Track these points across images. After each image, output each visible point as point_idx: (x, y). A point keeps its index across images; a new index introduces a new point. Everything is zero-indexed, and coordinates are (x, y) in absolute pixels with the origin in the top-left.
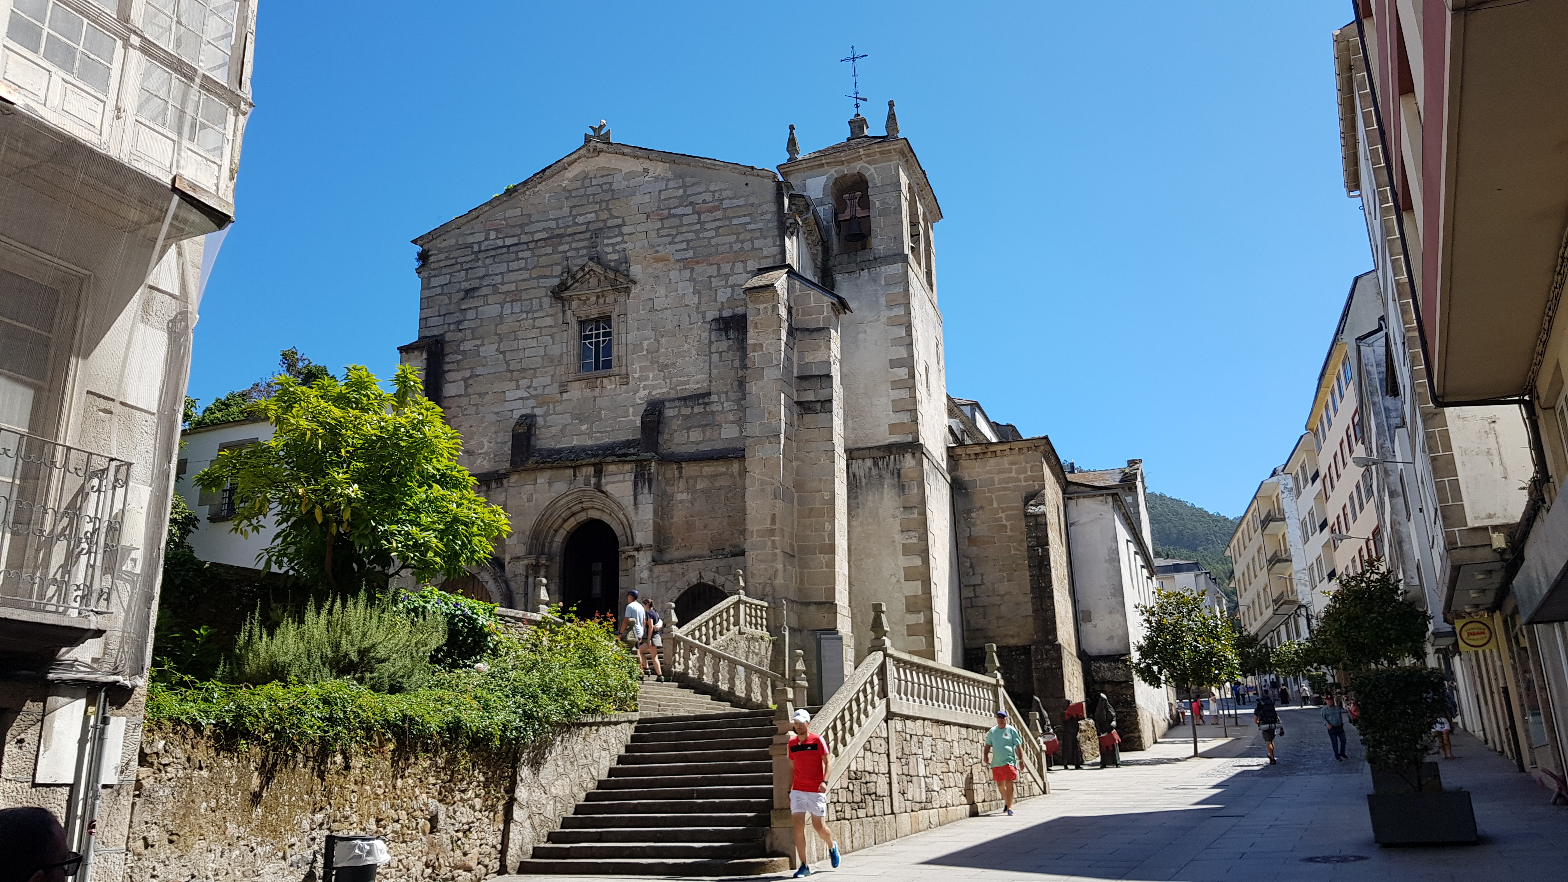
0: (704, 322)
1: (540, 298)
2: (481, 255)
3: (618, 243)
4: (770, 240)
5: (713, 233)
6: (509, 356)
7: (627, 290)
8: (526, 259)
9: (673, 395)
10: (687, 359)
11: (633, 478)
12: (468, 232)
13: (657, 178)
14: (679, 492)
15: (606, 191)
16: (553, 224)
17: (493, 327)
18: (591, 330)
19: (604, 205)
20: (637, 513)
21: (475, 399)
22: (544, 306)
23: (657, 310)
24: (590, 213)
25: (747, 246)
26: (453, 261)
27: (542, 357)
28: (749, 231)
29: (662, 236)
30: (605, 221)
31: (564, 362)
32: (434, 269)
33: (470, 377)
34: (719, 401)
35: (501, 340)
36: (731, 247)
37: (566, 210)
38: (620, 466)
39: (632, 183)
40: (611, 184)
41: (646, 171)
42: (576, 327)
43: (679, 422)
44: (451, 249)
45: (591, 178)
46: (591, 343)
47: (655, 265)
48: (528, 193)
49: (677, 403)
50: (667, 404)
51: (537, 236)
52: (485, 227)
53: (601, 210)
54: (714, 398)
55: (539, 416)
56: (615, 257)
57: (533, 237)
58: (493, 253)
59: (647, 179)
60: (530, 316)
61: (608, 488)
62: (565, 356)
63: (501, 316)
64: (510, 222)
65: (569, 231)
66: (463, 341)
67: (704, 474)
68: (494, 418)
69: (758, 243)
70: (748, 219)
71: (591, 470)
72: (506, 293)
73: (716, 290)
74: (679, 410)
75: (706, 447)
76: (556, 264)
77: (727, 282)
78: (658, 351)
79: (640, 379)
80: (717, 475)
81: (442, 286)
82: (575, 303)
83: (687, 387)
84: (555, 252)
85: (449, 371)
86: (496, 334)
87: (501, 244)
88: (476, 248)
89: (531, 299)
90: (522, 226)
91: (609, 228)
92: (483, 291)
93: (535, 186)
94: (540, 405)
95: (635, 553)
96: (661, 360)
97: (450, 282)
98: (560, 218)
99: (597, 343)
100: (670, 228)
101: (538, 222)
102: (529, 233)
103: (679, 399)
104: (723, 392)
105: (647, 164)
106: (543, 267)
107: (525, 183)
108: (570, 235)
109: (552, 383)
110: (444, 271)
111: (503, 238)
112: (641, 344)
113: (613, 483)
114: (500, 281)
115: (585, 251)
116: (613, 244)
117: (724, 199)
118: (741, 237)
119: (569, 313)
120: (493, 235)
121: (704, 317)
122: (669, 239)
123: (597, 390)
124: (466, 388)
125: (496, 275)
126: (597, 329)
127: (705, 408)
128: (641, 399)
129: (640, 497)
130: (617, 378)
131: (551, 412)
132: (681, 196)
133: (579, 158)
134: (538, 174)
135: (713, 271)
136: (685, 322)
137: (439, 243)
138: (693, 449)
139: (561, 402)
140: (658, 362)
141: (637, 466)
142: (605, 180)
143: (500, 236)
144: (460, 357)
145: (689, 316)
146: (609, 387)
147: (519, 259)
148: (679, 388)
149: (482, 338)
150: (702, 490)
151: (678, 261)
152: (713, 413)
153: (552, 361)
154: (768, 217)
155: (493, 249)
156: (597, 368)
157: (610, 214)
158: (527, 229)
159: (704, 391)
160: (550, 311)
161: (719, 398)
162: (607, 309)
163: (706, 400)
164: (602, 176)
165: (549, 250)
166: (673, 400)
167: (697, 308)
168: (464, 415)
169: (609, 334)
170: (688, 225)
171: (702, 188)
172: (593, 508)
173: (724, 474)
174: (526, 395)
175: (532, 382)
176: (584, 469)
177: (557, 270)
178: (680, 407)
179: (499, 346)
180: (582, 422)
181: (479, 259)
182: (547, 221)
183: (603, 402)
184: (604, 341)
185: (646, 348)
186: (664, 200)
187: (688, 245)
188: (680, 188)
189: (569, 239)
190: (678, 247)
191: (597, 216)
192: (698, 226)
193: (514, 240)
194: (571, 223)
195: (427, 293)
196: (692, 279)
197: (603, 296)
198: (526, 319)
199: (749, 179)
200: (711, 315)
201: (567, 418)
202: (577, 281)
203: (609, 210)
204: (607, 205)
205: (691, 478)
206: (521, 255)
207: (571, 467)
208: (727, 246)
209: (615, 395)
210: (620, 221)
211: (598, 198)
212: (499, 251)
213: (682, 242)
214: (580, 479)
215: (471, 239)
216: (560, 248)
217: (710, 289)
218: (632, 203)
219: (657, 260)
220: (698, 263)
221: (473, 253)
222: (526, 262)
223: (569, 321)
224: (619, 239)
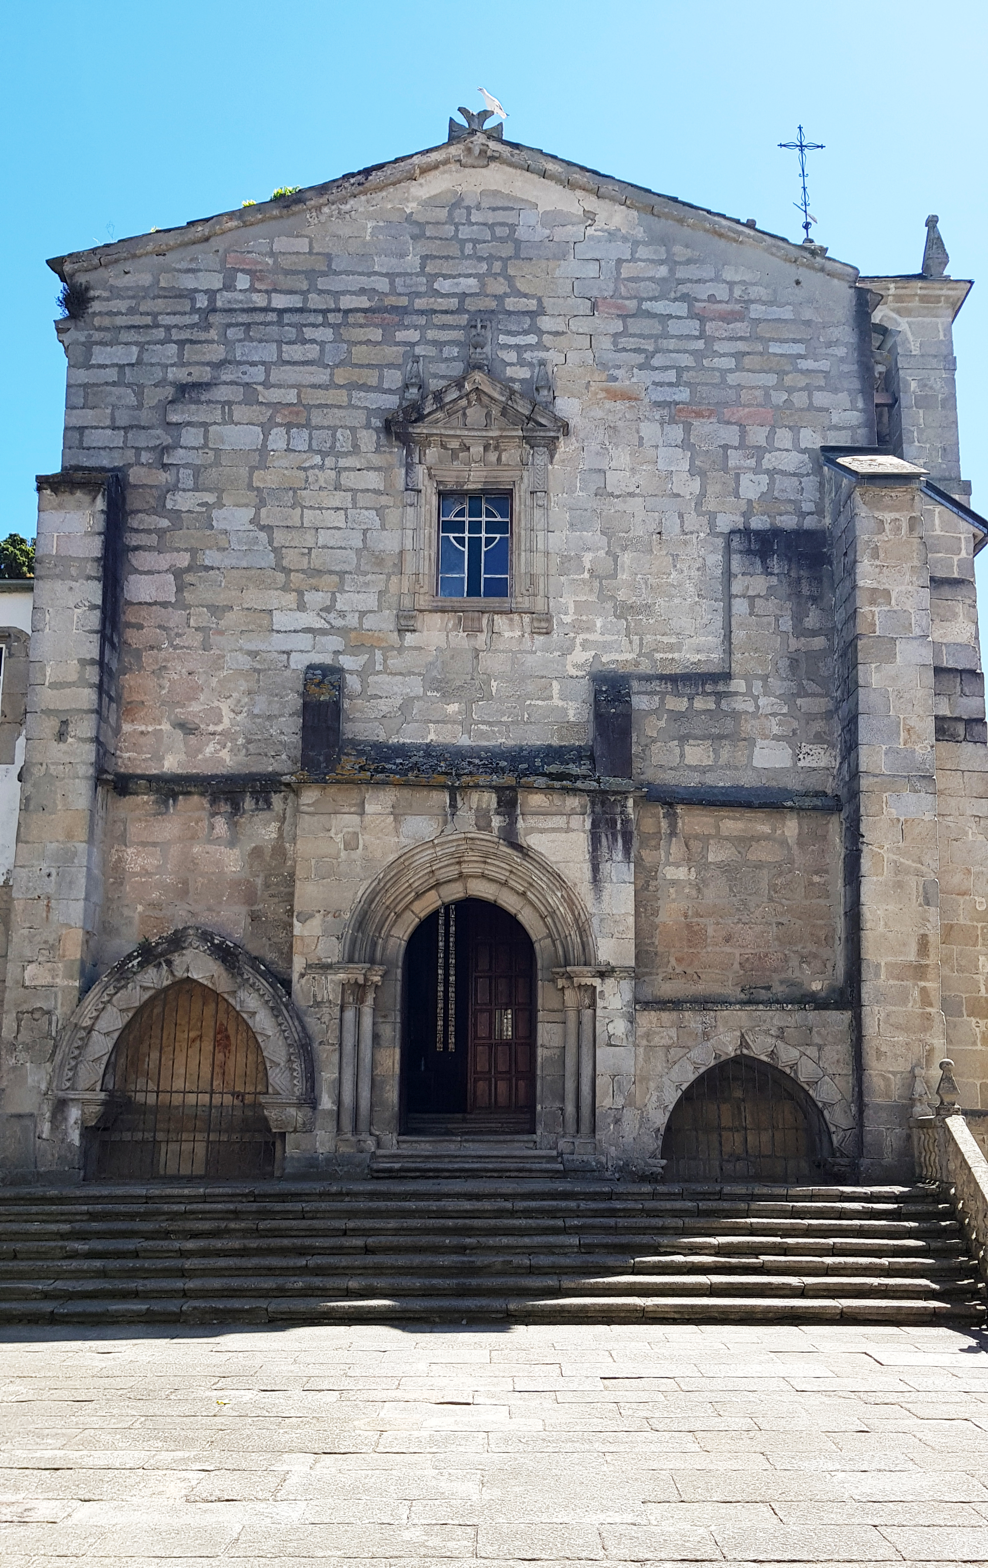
0: (712, 533)
1: (353, 429)
2: (215, 319)
3: (529, 347)
4: (843, 398)
5: (730, 363)
6: (280, 538)
7: (551, 445)
8: (322, 344)
9: (645, 667)
10: (677, 601)
11: (588, 826)
12: (184, 265)
13: (612, 236)
14: (668, 864)
15: (502, 240)
16: (382, 285)
17: (244, 471)
18: (460, 513)
19: (497, 266)
20: (598, 898)
21: (201, 617)
22: (363, 448)
23: (612, 495)
24: (469, 276)
25: (800, 399)
26: (148, 320)
27: (358, 551)
28: (802, 372)
29: (624, 350)
30: (500, 298)
31: (409, 567)
32: (99, 329)
33: (189, 569)
34: (749, 693)
35: (262, 503)
36: (767, 395)
37: (412, 262)
38: (557, 799)
39: (560, 234)
40: (513, 227)
41: (590, 216)
42: (434, 500)
43: (662, 724)
44: (142, 293)
45: (468, 208)
46: (460, 541)
47: (608, 404)
48: (326, 210)
49: (655, 685)
50: (635, 685)
51: (346, 302)
52: (224, 261)
53: (490, 273)
54: (738, 685)
55: (351, 672)
56: (524, 373)
57: (337, 301)
58: (243, 318)
59: (590, 231)
60: (329, 462)
61: (533, 841)
62: (409, 557)
63: (263, 450)
64: (285, 263)
65: (420, 303)
66: (174, 488)
67: (725, 832)
68: (245, 662)
69: (821, 399)
70: (799, 349)
71: (490, 800)
72: (277, 406)
73: (738, 476)
74: (662, 700)
75: (721, 780)
76: (391, 366)
77: (759, 462)
78: (614, 576)
79: (579, 627)
80: (752, 838)
81: (121, 367)
82: (432, 454)
83: (676, 655)
84: (388, 340)
85: (137, 548)
86: (250, 487)
87: (264, 304)
88: (202, 302)
89: (334, 429)
90: (311, 275)
91: (509, 313)
92: (222, 393)
93: (344, 201)
94: (354, 649)
95: (597, 982)
96: (621, 595)
97: (139, 362)
98: (399, 275)
99: (475, 544)
100: (641, 336)
101: (347, 273)
102: (328, 292)
103: (662, 678)
104: (757, 677)
105: (591, 203)
106: (362, 366)
107: (323, 189)
108: (422, 312)
109: (380, 609)
110: (125, 336)
111: (267, 292)
112: (579, 557)
113: (542, 831)
114: (262, 378)
115: (455, 351)
116: (517, 346)
117: (752, 302)
118: (788, 380)
119: (420, 471)
120: (243, 282)
121: (712, 524)
122: (640, 358)
123: (482, 637)
124: (180, 589)
125: (253, 364)
126: (475, 512)
127: (718, 704)
128: (576, 666)
129: (606, 868)
130: (527, 618)
131: (379, 667)
132: (664, 280)
133: (446, 162)
134: (353, 175)
135: (730, 435)
136: (672, 526)
137: (112, 276)
138: (692, 780)
139: (401, 649)
140: (613, 597)
141: (593, 804)
142: (500, 216)
143: (258, 286)
144: (165, 523)
145: (681, 516)
146: (507, 634)
147: (304, 342)
148: (658, 656)
149: (220, 491)
150: (719, 865)
151: (658, 404)
152: (735, 715)
153: (379, 560)
154: (841, 351)
155: (243, 310)
156: (474, 591)
157: (511, 285)
158: (322, 283)
159: (713, 669)
160: (377, 460)
161: (749, 687)
162: (505, 478)
163: (721, 688)
164: (494, 209)
165: (376, 334)
166: (648, 678)
167: (699, 504)
168: (176, 647)
169: (503, 528)
170: (680, 337)
171: (708, 272)
172: (483, 876)
173: (767, 838)
174: (319, 624)
175: (334, 600)
176: (475, 797)
177: (394, 378)
178: (663, 695)
179: (257, 514)
180: (447, 696)
181: (208, 327)
182: (369, 275)
183: (493, 663)
184: (489, 541)
185: (588, 566)
186: (629, 279)
187: (679, 376)
188: (662, 262)
189: (422, 320)
190: (658, 376)
191: (483, 285)
192: (700, 344)
193: (295, 301)
194: (423, 289)
195: (83, 376)
196: (686, 444)
197: (496, 448)
198: (322, 467)
199: (803, 273)
200: (726, 522)
201: (415, 686)
202: (441, 408)
203: (510, 279)
204: (505, 268)
205: (696, 837)
206: (309, 333)
207: (444, 787)
208: (759, 393)
209: (521, 652)
210: (532, 305)
211: (484, 250)
212: (259, 317)
213: (666, 368)
214: (466, 817)
215: (189, 282)
216: (400, 336)
217: (725, 469)
218: (557, 273)
219: (614, 395)
220: (699, 415)
221: (194, 310)
222: (322, 351)
223: (420, 487)
224: (532, 339)
